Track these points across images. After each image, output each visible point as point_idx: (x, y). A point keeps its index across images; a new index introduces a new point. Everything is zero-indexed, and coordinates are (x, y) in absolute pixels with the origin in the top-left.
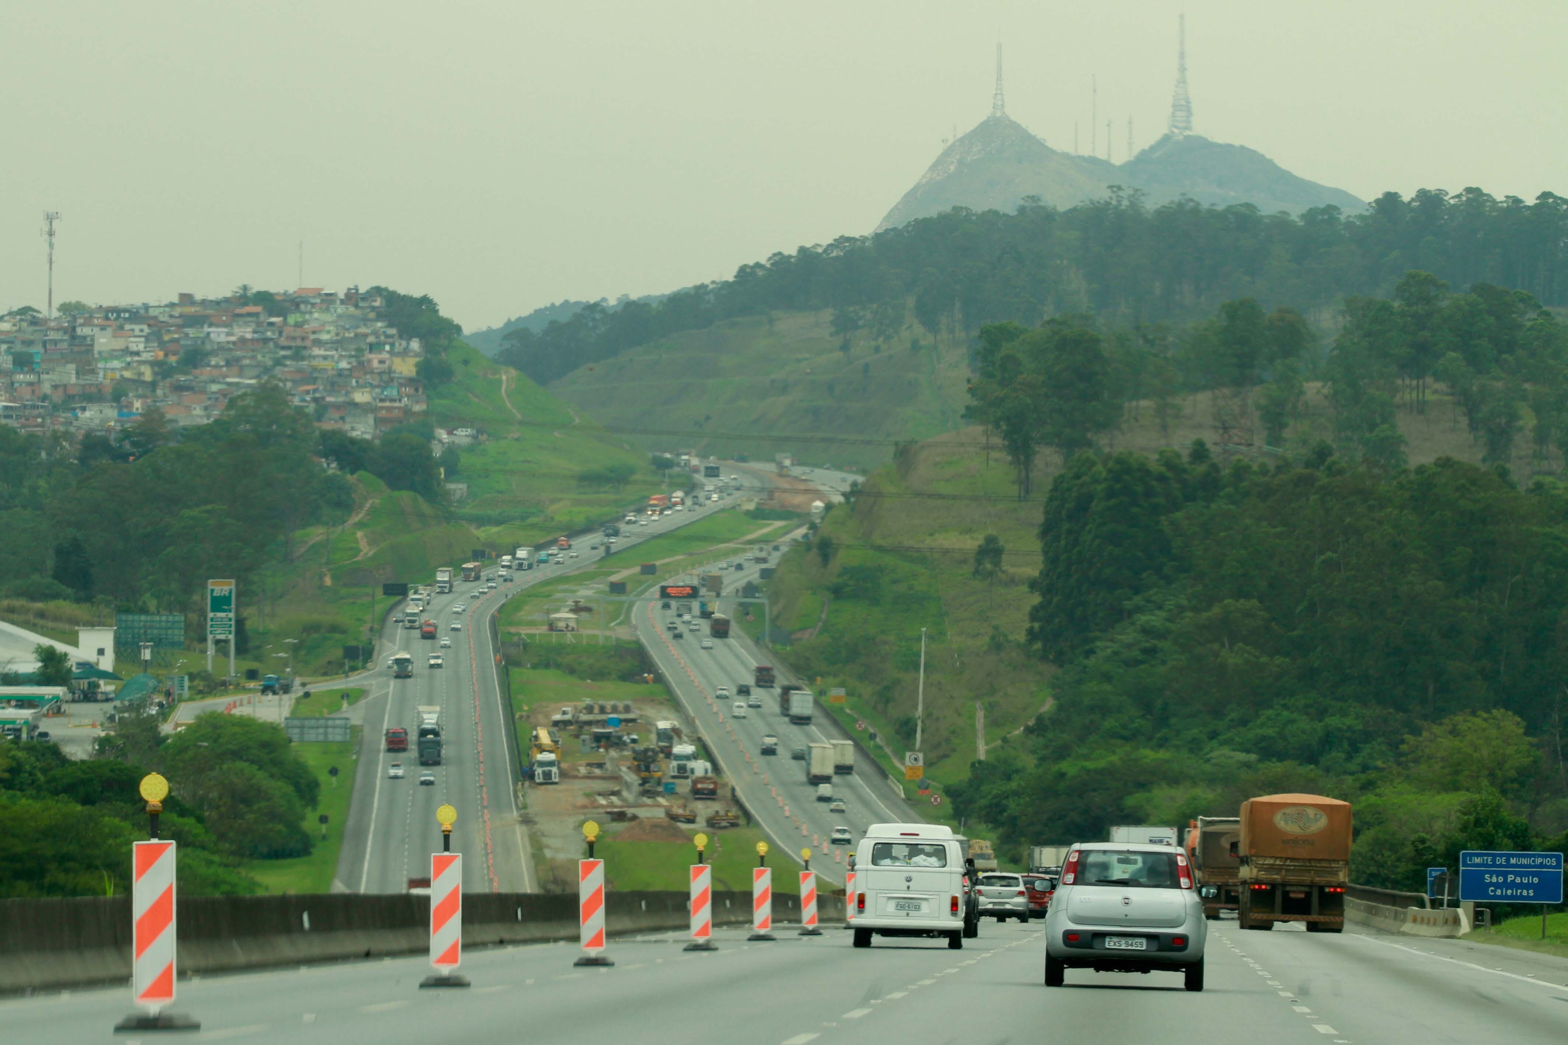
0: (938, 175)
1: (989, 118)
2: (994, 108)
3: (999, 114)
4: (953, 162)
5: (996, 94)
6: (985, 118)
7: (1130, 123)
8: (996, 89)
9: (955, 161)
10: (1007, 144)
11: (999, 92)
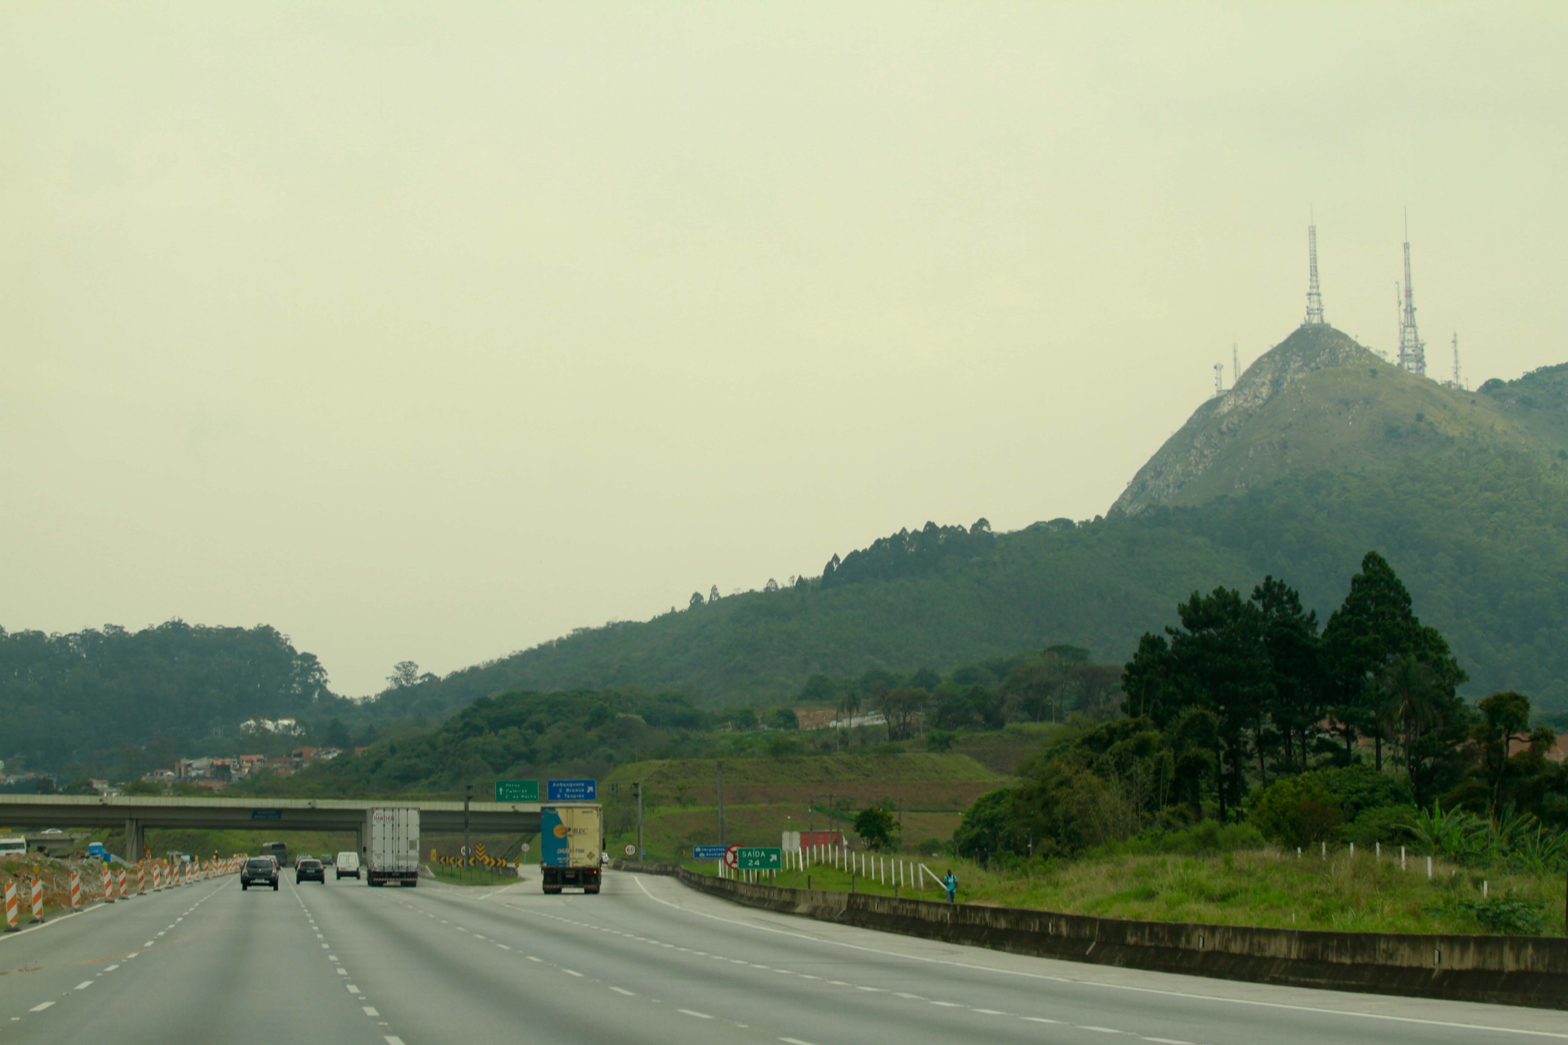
0: (1246, 400)
1: (1302, 326)
2: (1308, 314)
3: (1315, 320)
4: (1264, 384)
5: (1310, 294)
6: (1298, 327)
7: (1454, 342)
8: (1311, 287)
9: (1267, 381)
10: (1340, 356)
11: (1314, 291)
